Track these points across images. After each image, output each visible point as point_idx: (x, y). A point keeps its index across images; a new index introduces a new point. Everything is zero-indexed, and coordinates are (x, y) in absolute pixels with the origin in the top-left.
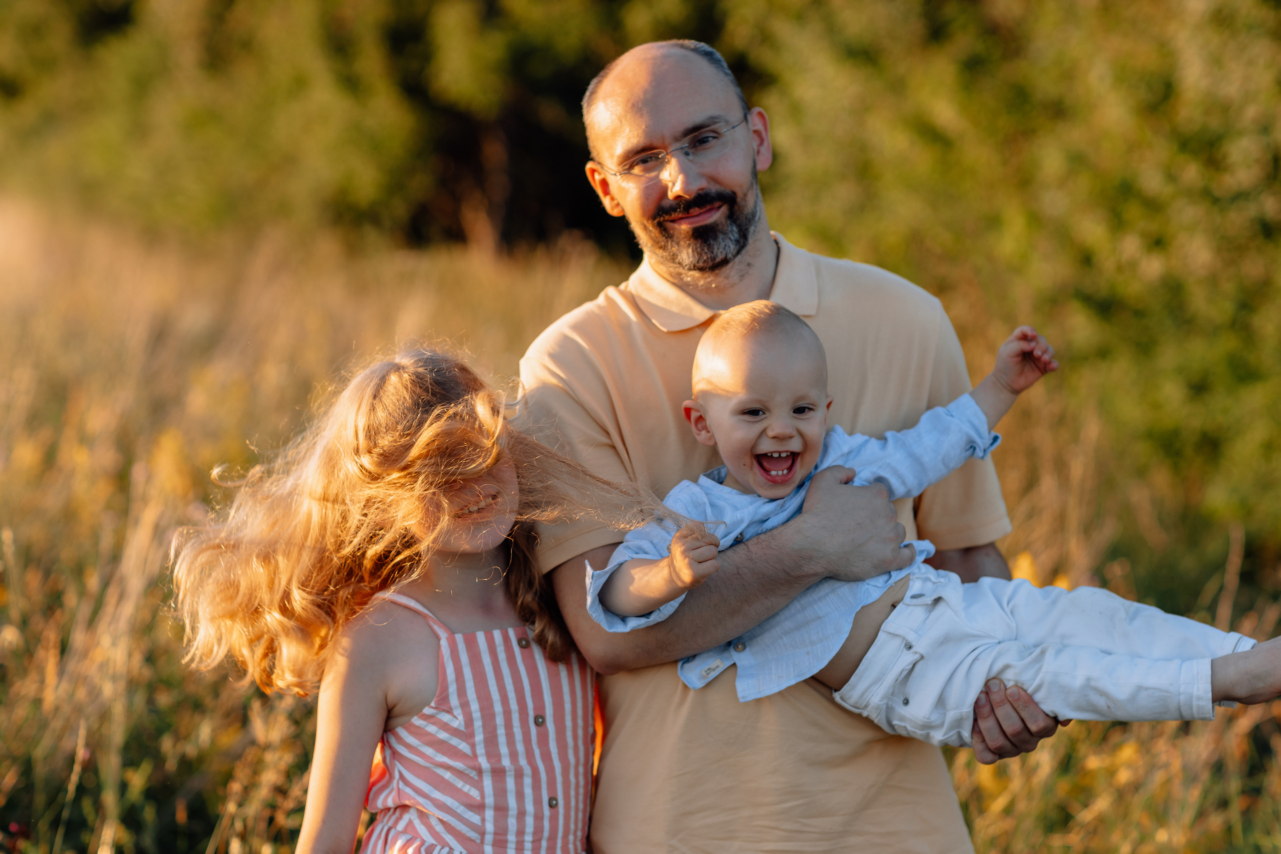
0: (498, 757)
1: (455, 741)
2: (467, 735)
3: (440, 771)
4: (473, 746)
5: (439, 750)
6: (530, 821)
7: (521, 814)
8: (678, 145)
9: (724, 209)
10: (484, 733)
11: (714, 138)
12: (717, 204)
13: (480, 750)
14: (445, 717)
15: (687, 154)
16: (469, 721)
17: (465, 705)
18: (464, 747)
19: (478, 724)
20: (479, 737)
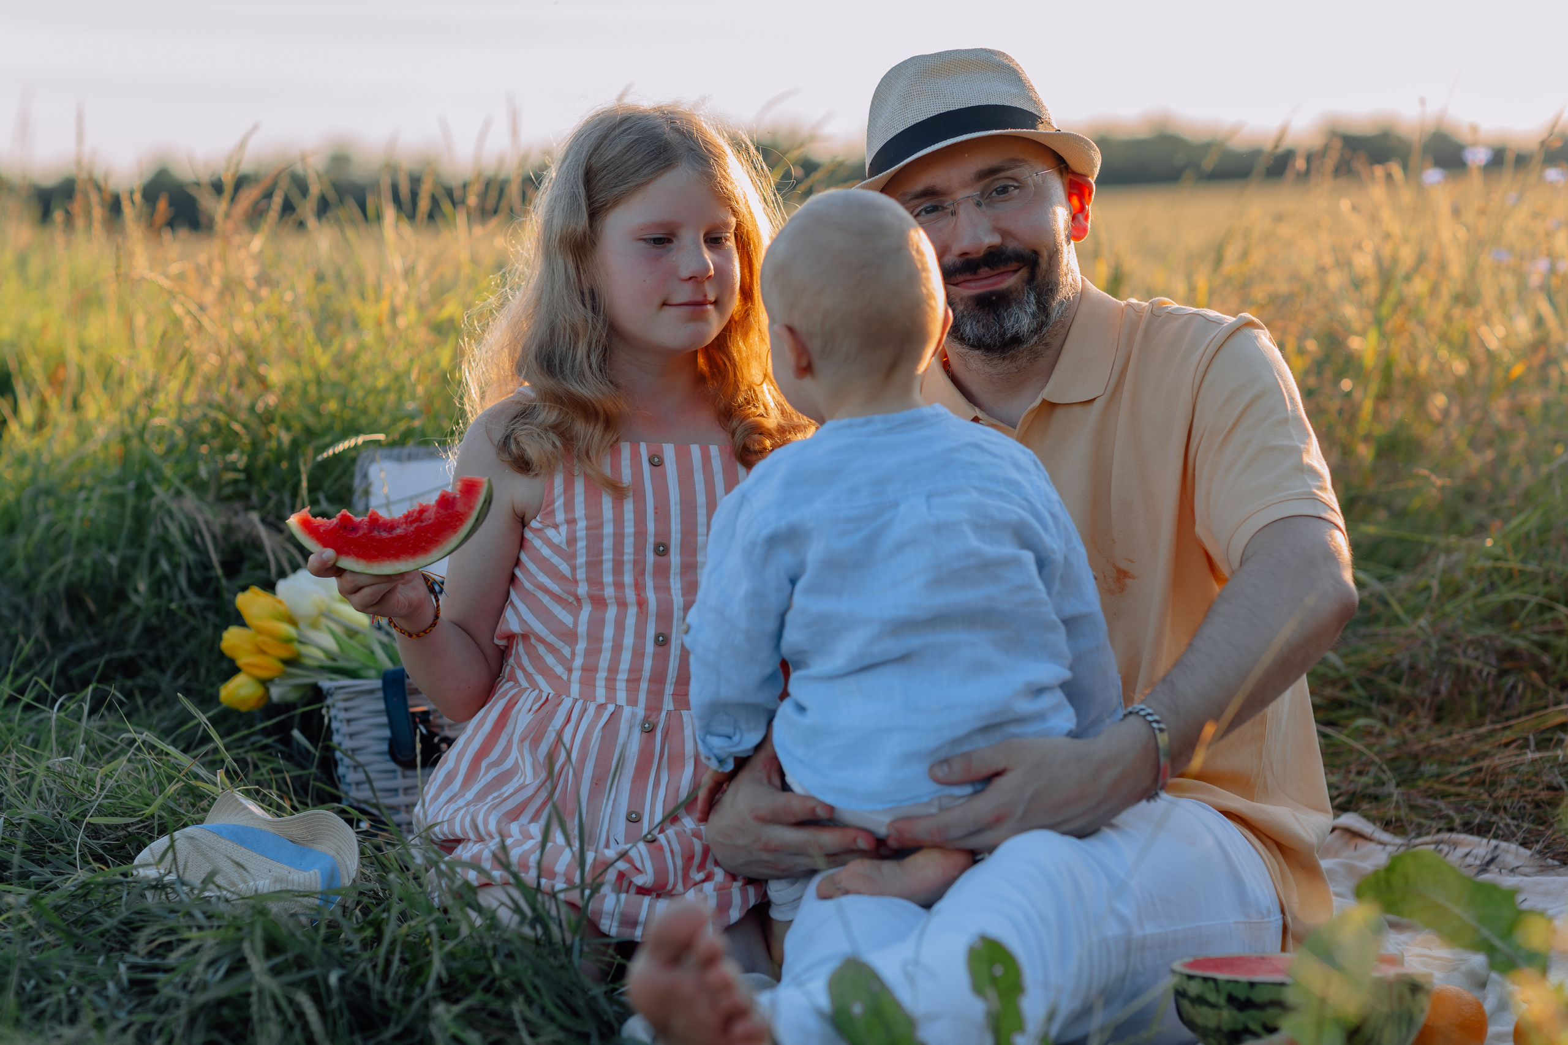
0: (601, 585)
1: (556, 560)
2: (570, 557)
3: (540, 594)
4: (574, 569)
5: (541, 568)
6: (626, 657)
7: (617, 648)
8: (968, 192)
9: (1023, 273)
10: (588, 555)
11: (1016, 188)
12: (1015, 265)
13: (581, 574)
14: (550, 533)
15: (979, 204)
16: (572, 540)
17: (571, 522)
18: (564, 568)
19: (581, 544)
20: (581, 560)
